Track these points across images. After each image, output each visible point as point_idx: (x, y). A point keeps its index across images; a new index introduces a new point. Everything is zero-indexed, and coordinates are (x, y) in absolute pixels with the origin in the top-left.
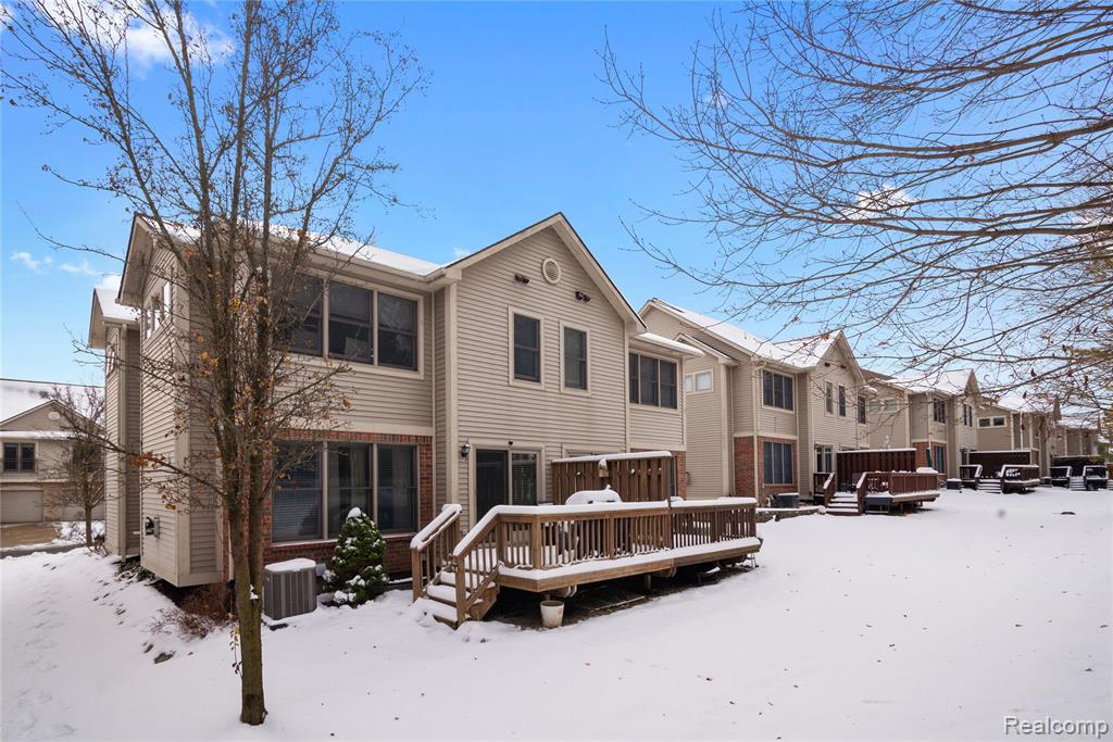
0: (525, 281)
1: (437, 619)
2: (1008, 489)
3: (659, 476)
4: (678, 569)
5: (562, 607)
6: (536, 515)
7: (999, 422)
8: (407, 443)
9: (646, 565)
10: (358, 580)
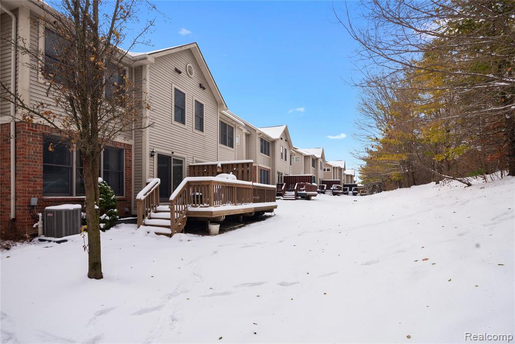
0: (180, 72)
1: (157, 234)
2: (334, 194)
3: (248, 171)
4: (256, 212)
5: (219, 225)
6: (212, 181)
7: (328, 170)
8: (119, 147)
9: (246, 209)
10: (106, 216)
